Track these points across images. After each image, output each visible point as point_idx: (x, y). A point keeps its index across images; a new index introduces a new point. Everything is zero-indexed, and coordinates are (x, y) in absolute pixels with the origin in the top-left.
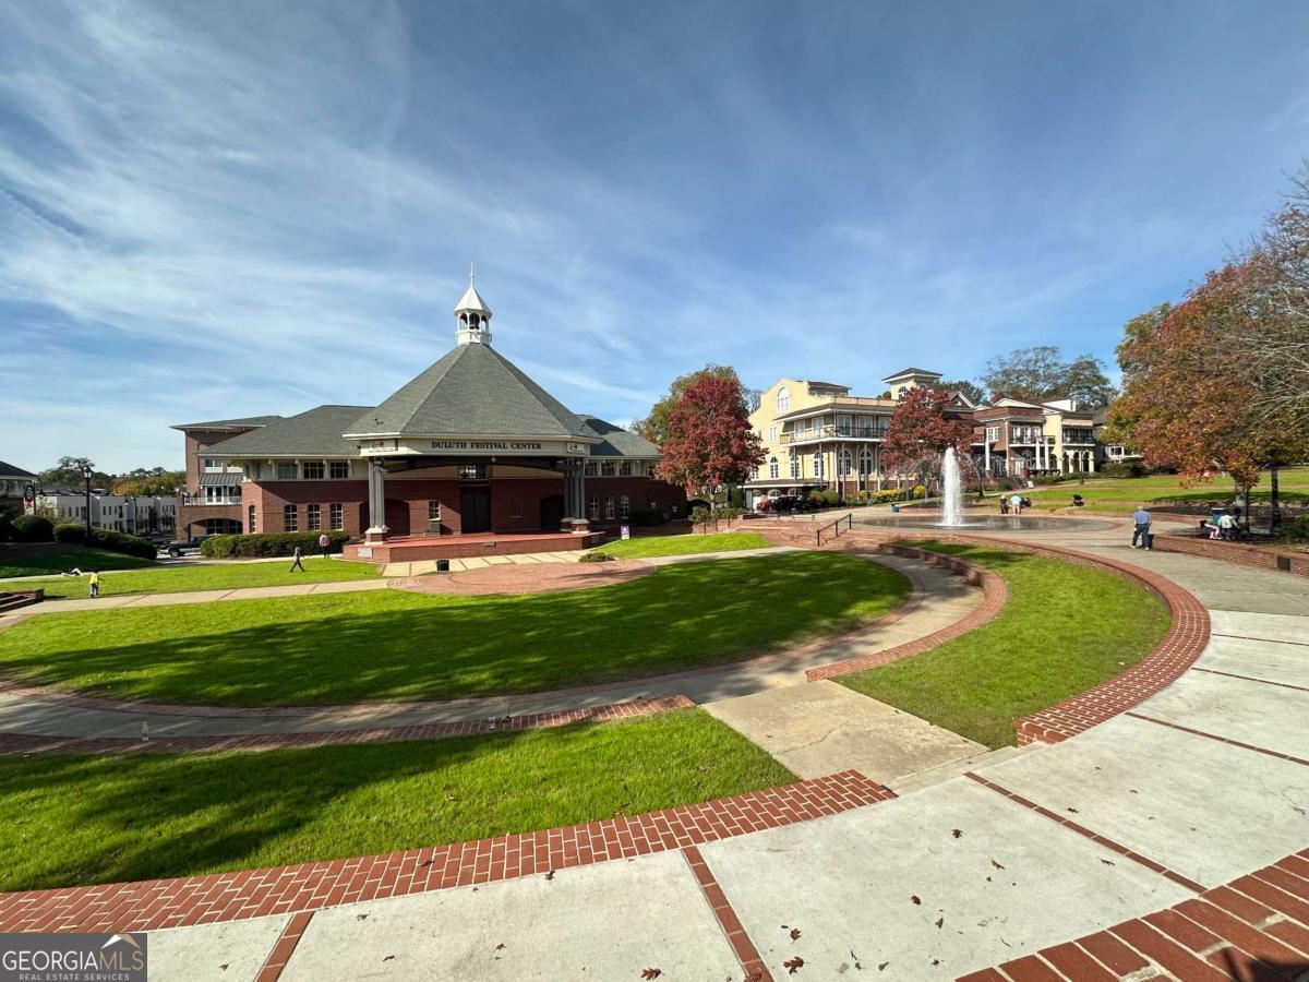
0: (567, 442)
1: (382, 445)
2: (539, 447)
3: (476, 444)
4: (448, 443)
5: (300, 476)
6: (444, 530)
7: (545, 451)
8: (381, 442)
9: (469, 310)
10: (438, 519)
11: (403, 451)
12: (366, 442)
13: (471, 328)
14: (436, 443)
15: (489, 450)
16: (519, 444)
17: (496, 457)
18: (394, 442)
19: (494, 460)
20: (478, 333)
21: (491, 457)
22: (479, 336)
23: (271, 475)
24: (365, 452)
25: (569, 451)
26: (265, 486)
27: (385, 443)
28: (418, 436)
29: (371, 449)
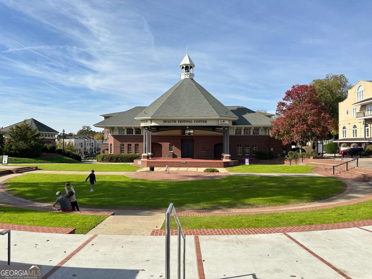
0: (219, 119)
1: (147, 122)
2: (206, 122)
3: (180, 121)
4: (169, 121)
5: (125, 133)
6: (174, 156)
7: (209, 124)
8: (146, 121)
9: (185, 64)
10: (172, 151)
11: (153, 124)
12: (143, 121)
13: (186, 72)
14: (165, 121)
15: (185, 123)
16: (197, 121)
17: (188, 126)
18: (150, 121)
19: (188, 127)
20: (188, 74)
21: (187, 126)
22: (188, 75)
23: (116, 133)
24: (142, 125)
25: (220, 123)
26: (115, 137)
27: (148, 121)
28: (158, 118)
29: (144, 123)
